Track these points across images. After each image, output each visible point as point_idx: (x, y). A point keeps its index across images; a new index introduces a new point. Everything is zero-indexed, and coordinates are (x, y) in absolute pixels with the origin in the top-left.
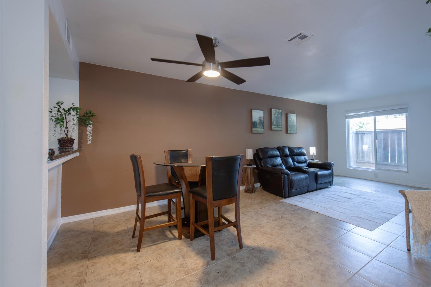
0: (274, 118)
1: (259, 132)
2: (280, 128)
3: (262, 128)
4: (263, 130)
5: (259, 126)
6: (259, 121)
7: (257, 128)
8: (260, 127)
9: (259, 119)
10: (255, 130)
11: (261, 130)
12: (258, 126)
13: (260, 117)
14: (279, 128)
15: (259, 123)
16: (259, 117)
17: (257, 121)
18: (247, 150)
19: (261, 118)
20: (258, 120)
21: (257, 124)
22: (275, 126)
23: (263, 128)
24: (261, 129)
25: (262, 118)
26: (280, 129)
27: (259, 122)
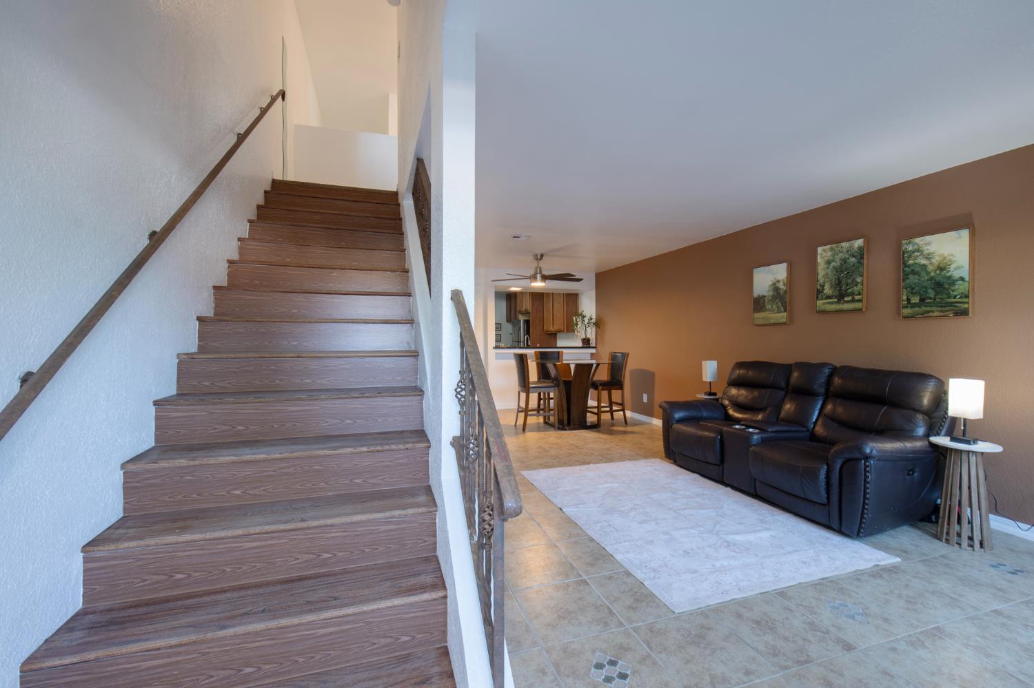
0: (826, 276)
1: (772, 321)
2: (853, 301)
3: (782, 309)
4: (785, 314)
5: (771, 304)
6: (771, 293)
7: (765, 311)
8: (775, 307)
9: (771, 289)
10: (759, 318)
11: (779, 315)
12: (769, 307)
13: (774, 281)
14: (848, 302)
15: (770, 298)
16: (771, 283)
17: (765, 294)
18: (703, 362)
19: (778, 285)
20: (769, 291)
21: (764, 301)
22: (828, 297)
23: (785, 311)
24: (779, 312)
25: (781, 283)
26: (858, 305)
27: (773, 296)
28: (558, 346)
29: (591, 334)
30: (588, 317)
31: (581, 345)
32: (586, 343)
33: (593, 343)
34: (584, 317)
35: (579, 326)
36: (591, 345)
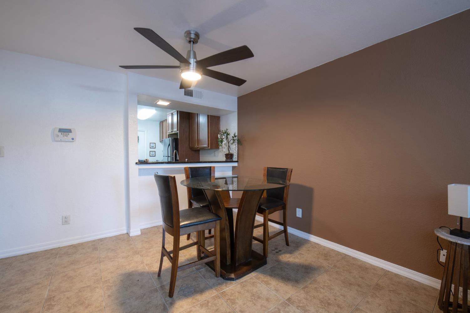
28: (201, 160)
29: (234, 149)
30: (232, 135)
31: (224, 159)
32: (229, 157)
33: (235, 158)
34: (228, 134)
35: (224, 143)
36: (234, 160)
